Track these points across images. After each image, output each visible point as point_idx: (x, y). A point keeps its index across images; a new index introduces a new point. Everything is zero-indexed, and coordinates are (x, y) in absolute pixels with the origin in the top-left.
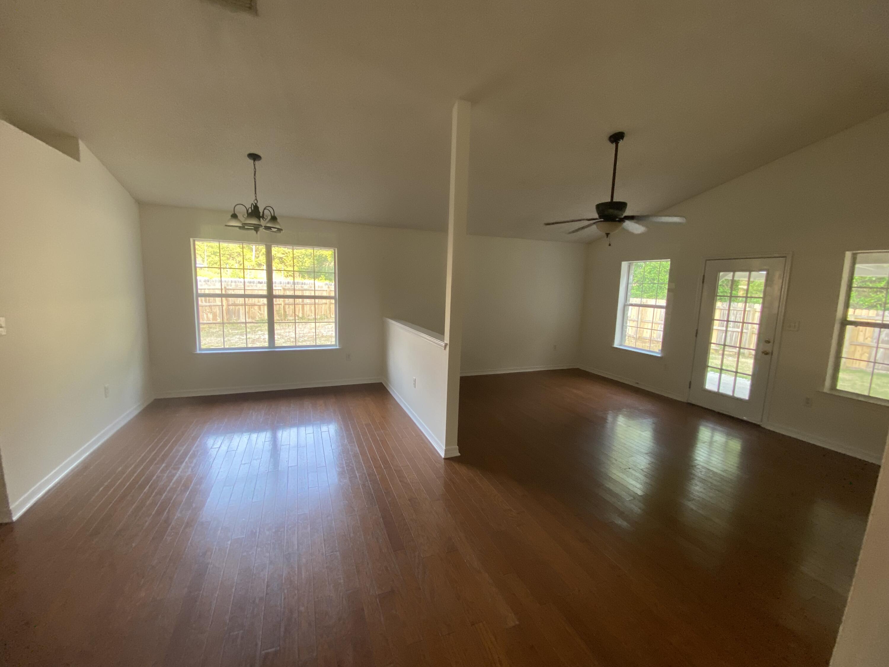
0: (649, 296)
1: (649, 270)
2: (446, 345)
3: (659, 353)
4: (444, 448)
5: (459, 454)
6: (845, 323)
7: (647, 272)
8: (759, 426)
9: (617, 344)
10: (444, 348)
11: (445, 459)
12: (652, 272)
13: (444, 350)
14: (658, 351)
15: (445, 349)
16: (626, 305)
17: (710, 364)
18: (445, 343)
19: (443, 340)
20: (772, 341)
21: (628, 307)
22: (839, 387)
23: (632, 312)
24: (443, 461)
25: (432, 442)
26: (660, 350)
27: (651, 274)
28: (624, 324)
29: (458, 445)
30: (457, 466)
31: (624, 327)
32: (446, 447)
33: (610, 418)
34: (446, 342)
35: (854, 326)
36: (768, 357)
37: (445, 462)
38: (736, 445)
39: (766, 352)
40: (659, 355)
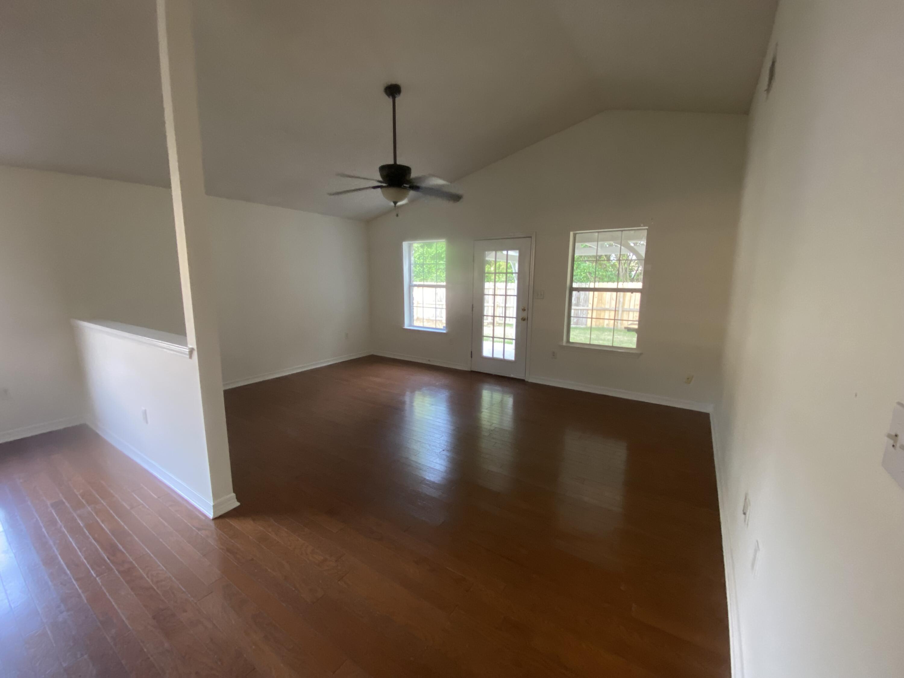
0: (421, 279)
1: (418, 256)
2: (191, 351)
3: (445, 329)
4: (212, 503)
5: (238, 504)
6: (572, 289)
7: (417, 258)
8: (523, 381)
9: (406, 326)
10: (188, 356)
11: (215, 519)
12: (421, 258)
13: (190, 360)
14: (442, 328)
15: (191, 357)
16: (411, 286)
17: (484, 335)
18: (189, 349)
19: (185, 344)
20: (526, 308)
21: (412, 287)
22: (571, 340)
23: (416, 291)
24: (212, 524)
25: (190, 500)
26: (445, 327)
27: (420, 260)
28: (411, 305)
29: (234, 492)
30: (235, 523)
31: (412, 308)
32: (214, 502)
33: (407, 399)
34: (190, 346)
35: (577, 292)
36: (525, 322)
37: (215, 524)
38: (509, 401)
39: (523, 319)
40: (445, 332)
